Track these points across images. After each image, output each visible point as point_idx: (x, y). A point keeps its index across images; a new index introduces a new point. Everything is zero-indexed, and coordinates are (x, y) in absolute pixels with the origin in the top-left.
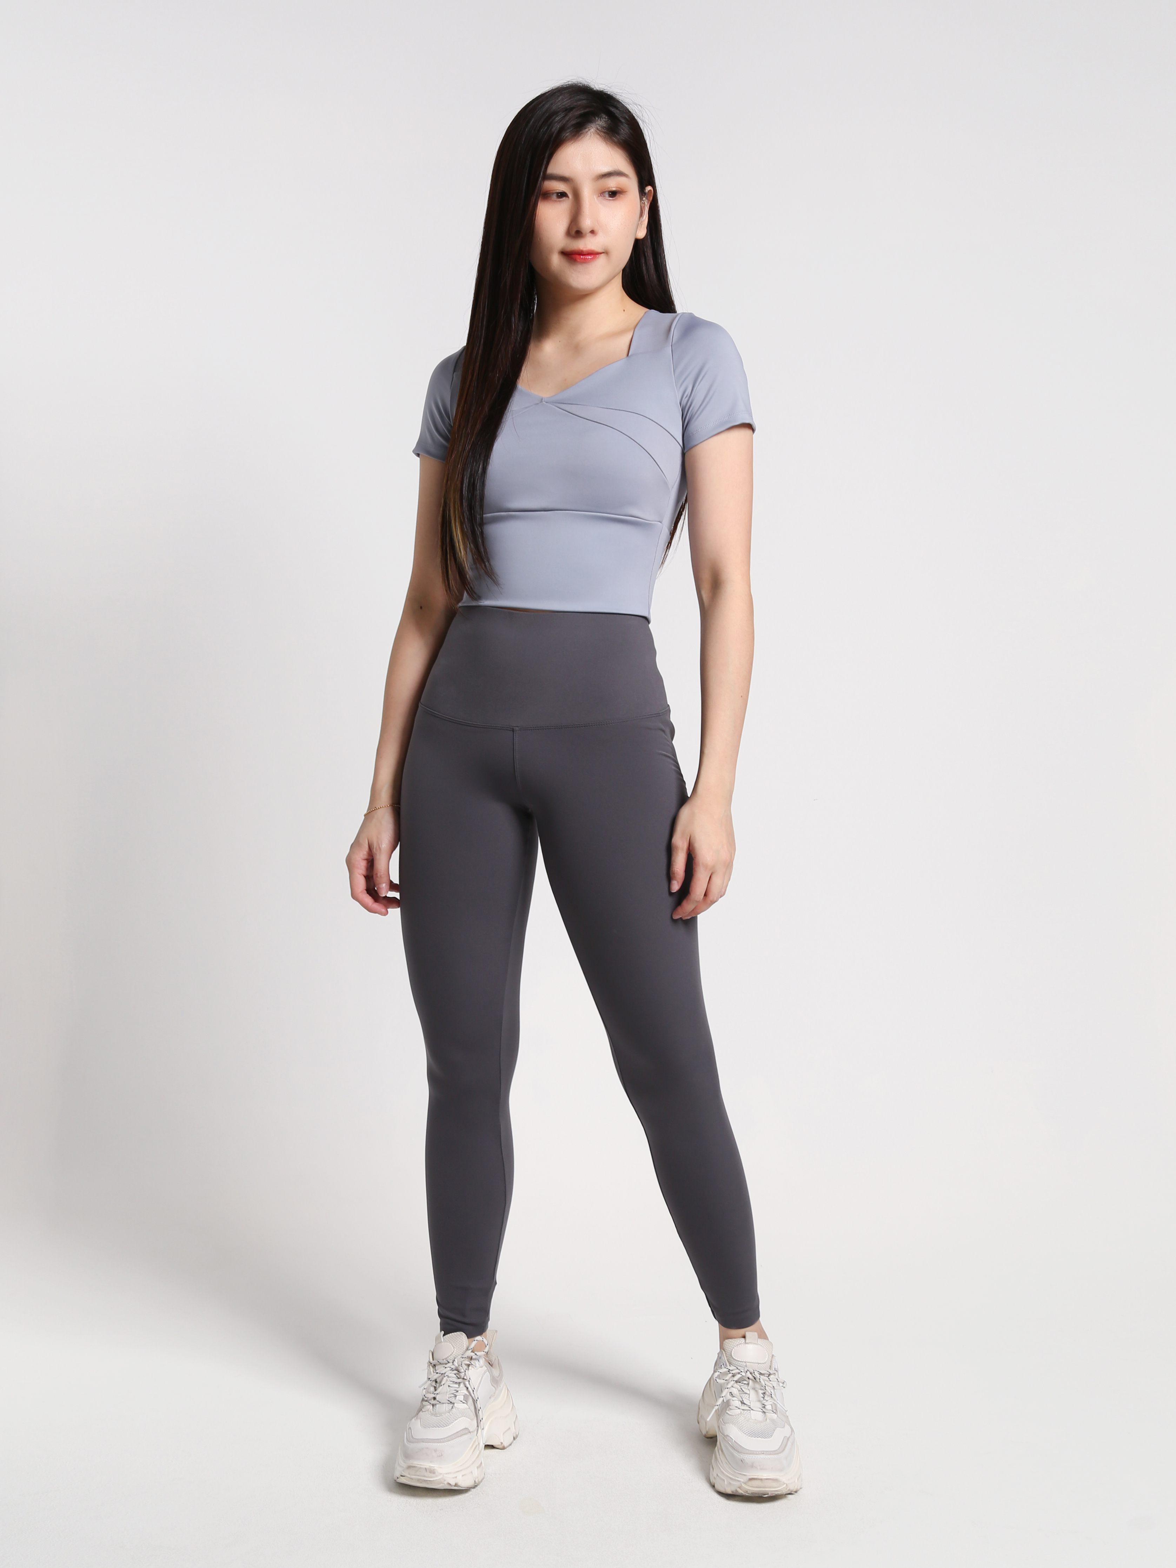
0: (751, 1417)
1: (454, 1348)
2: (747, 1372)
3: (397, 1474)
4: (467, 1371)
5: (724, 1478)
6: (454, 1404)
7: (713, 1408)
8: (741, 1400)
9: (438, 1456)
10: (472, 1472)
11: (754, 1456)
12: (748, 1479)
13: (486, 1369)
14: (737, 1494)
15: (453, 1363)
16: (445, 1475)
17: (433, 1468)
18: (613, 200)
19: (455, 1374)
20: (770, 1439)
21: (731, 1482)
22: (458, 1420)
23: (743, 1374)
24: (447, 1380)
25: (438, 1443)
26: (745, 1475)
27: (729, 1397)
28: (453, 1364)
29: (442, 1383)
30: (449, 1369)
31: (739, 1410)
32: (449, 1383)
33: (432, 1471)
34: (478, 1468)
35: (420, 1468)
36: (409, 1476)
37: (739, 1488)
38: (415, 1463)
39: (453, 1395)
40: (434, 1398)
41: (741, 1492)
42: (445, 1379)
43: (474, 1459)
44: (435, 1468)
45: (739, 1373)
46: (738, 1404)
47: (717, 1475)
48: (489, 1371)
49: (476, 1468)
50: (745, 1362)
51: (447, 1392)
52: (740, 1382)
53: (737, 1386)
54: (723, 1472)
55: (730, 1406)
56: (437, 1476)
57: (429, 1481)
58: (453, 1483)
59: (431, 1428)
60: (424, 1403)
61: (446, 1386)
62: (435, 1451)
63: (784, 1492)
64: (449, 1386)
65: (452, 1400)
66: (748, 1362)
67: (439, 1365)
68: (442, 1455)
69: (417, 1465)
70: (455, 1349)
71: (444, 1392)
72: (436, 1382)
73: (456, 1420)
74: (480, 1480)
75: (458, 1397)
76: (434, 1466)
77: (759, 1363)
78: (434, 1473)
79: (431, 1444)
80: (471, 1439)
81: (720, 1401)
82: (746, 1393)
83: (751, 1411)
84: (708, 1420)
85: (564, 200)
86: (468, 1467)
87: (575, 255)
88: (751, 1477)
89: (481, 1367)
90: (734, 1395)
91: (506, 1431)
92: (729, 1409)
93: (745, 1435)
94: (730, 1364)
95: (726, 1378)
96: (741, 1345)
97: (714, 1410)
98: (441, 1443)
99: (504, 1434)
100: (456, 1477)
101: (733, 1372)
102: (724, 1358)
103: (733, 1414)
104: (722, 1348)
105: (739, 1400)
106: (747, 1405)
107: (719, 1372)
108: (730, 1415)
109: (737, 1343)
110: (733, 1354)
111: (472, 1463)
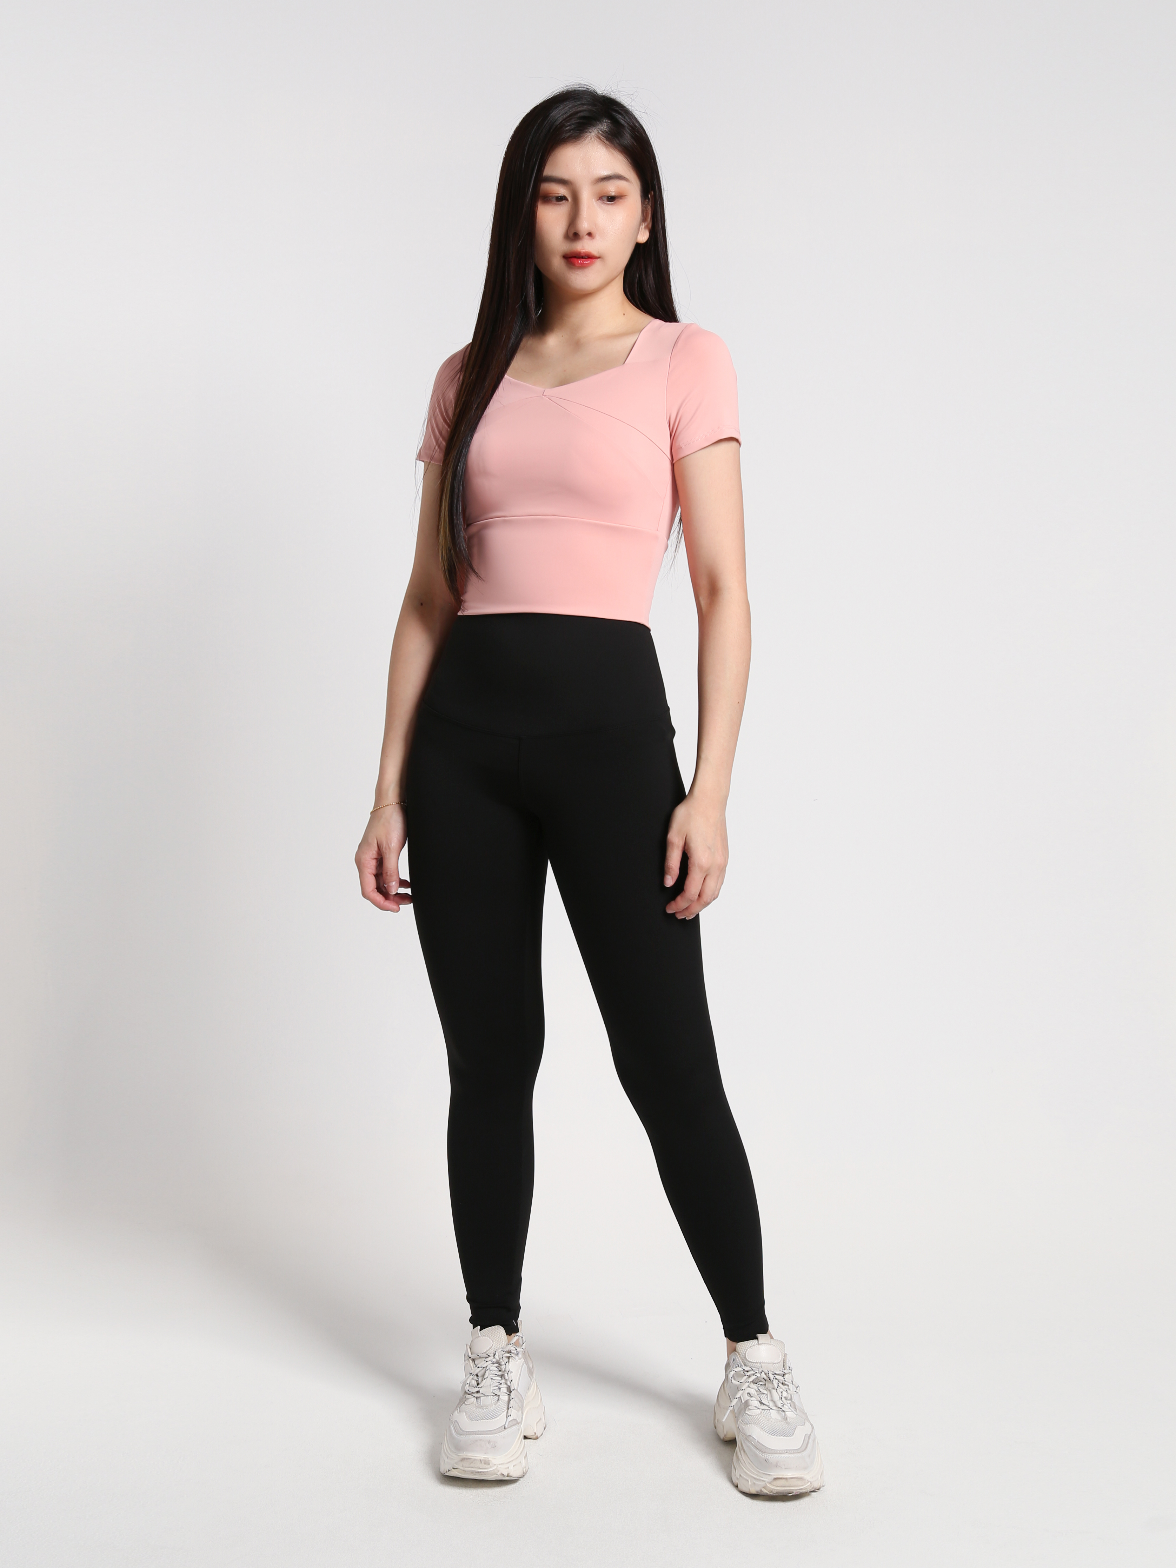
0: (771, 1417)
1: (493, 1341)
2: (761, 1373)
3: (447, 1467)
4: (507, 1364)
5: (748, 1479)
6: (499, 1396)
7: (727, 1410)
8: (759, 1399)
9: (491, 1448)
11: (777, 1455)
12: (773, 1479)
14: (762, 1493)
15: (493, 1356)
16: (499, 1466)
17: (488, 1459)
18: (611, 205)
19: (496, 1367)
20: (792, 1437)
21: (755, 1482)
23: (758, 1375)
24: (489, 1373)
25: (488, 1434)
26: (769, 1475)
27: (748, 1398)
28: (494, 1358)
29: (486, 1377)
30: (490, 1362)
31: (759, 1410)
32: (491, 1376)
33: (487, 1462)
35: (475, 1460)
36: (462, 1468)
37: (764, 1487)
38: (469, 1455)
39: (497, 1388)
40: (478, 1392)
41: (765, 1491)
42: (486, 1372)
44: (489, 1459)
45: (754, 1375)
46: (757, 1404)
47: (740, 1475)
50: (760, 1363)
51: (490, 1385)
52: (756, 1383)
53: (755, 1386)
54: (746, 1473)
55: (749, 1406)
56: (491, 1467)
57: (483, 1472)
58: (506, 1474)
59: (479, 1421)
60: (467, 1396)
61: (489, 1379)
62: (489, 1442)
63: (809, 1490)
64: (492, 1379)
65: (497, 1392)
66: (763, 1363)
67: (478, 1358)
68: (495, 1446)
70: (495, 1343)
71: (487, 1385)
72: (477, 1376)
74: (527, 1470)
75: (502, 1389)
76: (489, 1457)
77: (773, 1363)
79: (484, 1436)
81: (735, 1402)
82: (764, 1394)
83: (771, 1410)
84: (724, 1421)
85: (563, 204)
86: (518, 1457)
87: (574, 259)
88: (775, 1477)
89: (520, 1359)
90: (752, 1395)
91: (538, 1422)
92: (747, 1409)
93: (767, 1434)
94: (745, 1365)
95: (741, 1380)
96: (754, 1347)
97: (729, 1411)
98: (493, 1434)
99: (537, 1424)
100: (508, 1468)
101: (748, 1374)
102: (739, 1360)
103: (751, 1414)
104: (735, 1350)
105: (757, 1401)
106: (766, 1405)
107: (734, 1372)
108: (749, 1415)
109: (750, 1345)
110: (747, 1356)
111: (521, 1454)
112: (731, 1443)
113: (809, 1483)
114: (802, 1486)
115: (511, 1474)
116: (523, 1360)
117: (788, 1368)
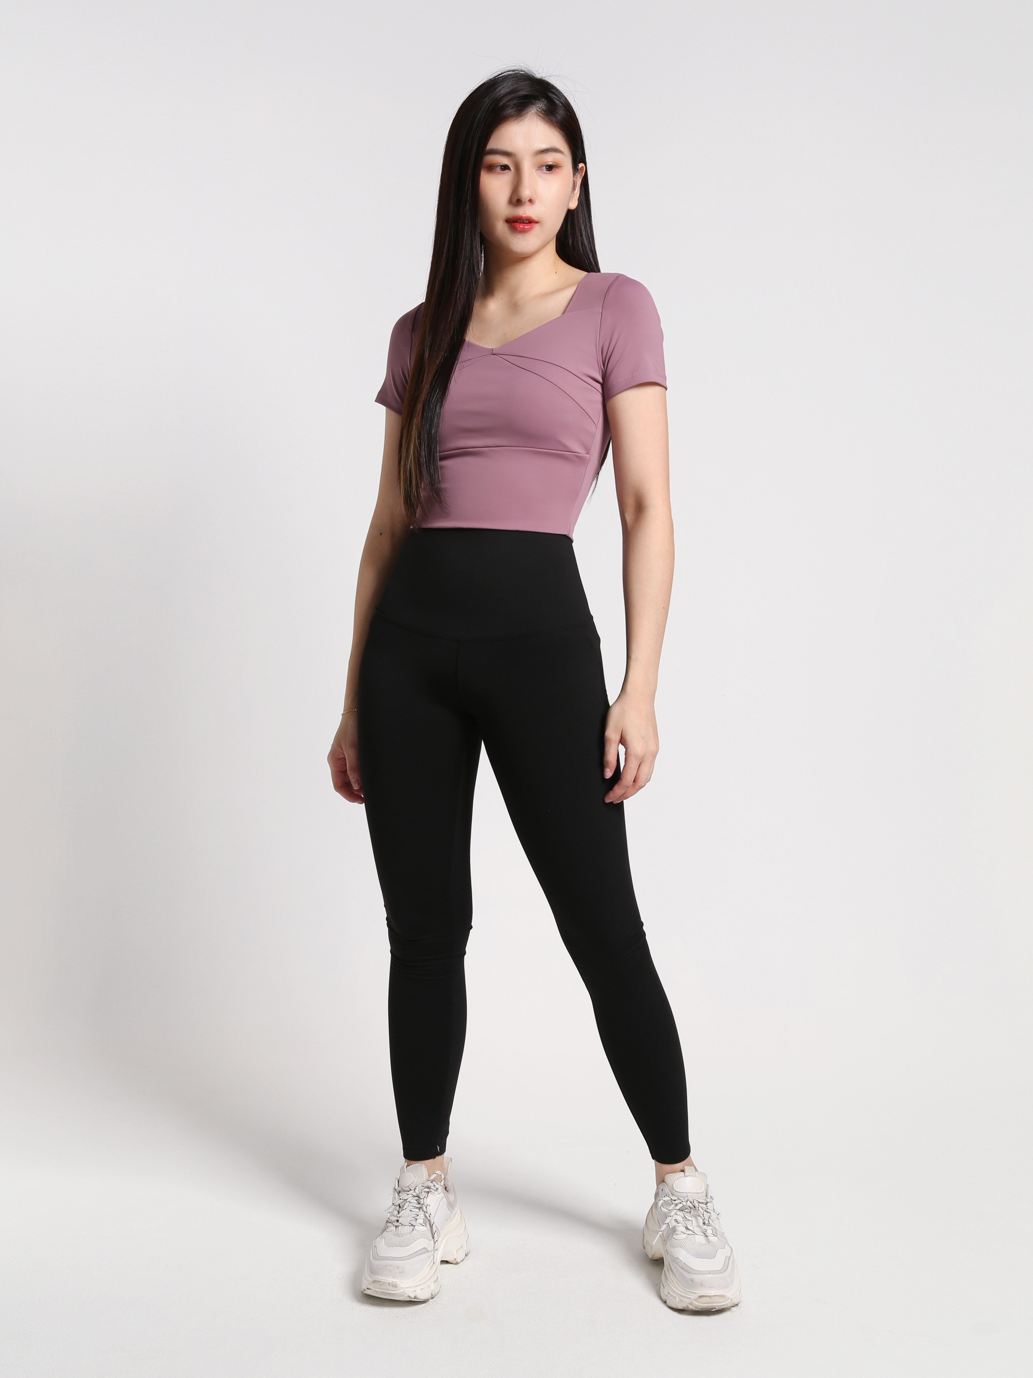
0: (695, 1241)
2: (687, 1201)
3: (364, 1286)
4: (426, 1198)
5: (675, 1295)
6: (414, 1226)
7: (658, 1233)
8: (685, 1225)
9: (400, 1273)
10: (429, 1286)
11: (702, 1275)
12: (697, 1296)
13: (443, 1195)
14: (688, 1309)
15: (414, 1190)
16: (406, 1289)
17: (396, 1283)
18: (549, 173)
19: (416, 1200)
20: (714, 1259)
21: (682, 1298)
22: (418, 1241)
23: (685, 1203)
24: (409, 1205)
25: (400, 1261)
26: (695, 1293)
27: (675, 1224)
28: (415, 1192)
29: (404, 1208)
30: (411, 1195)
31: (685, 1235)
32: (411, 1208)
33: (395, 1286)
34: (434, 1282)
35: (384, 1283)
36: (375, 1289)
37: (690, 1304)
38: (380, 1278)
39: (414, 1219)
40: (398, 1221)
41: (691, 1307)
42: (407, 1204)
43: (431, 1274)
44: (397, 1283)
45: (681, 1203)
46: (683, 1229)
47: (669, 1293)
48: (445, 1197)
49: (433, 1283)
50: (685, 1193)
51: (408, 1216)
52: (682, 1211)
53: (681, 1213)
54: (673, 1290)
55: (676, 1231)
56: (398, 1290)
57: (392, 1294)
58: (413, 1296)
59: (394, 1247)
60: (389, 1224)
61: (408, 1210)
62: (398, 1268)
63: (729, 1306)
64: (411, 1210)
65: (413, 1223)
66: (687, 1193)
67: (402, 1192)
68: (403, 1272)
69: (381, 1280)
70: (416, 1178)
71: (406, 1215)
72: (400, 1207)
73: (416, 1241)
74: (436, 1293)
75: (418, 1220)
76: (397, 1281)
77: (697, 1193)
78: (396, 1287)
79: (394, 1261)
80: (429, 1257)
81: (664, 1227)
82: (689, 1220)
83: (695, 1235)
84: (654, 1243)
85: (506, 173)
86: (426, 1282)
87: (516, 223)
88: (700, 1295)
89: (439, 1194)
90: (678, 1222)
91: (459, 1249)
92: (674, 1234)
93: (693, 1257)
94: (672, 1195)
95: (670, 1207)
96: (681, 1178)
97: (659, 1235)
98: (402, 1261)
99: (457, 1251)
100: (415, 1291)
101: (676, 1202)
102: (667, 1190)
103: (678, 1239)
104: (664, 1181)
105: (683, 1226)
106: (691, 1230)
107: (663, 1201)
108: (676, 1239)
109: (678, 1177)
110: (674, 1187)
111: (430, 1279)
112: (658, 1262)
113: (730, 1300)
114: (724, 1302)
115: (418, 1296)
116: (442, 1195)
117: (710, 1197)
